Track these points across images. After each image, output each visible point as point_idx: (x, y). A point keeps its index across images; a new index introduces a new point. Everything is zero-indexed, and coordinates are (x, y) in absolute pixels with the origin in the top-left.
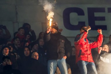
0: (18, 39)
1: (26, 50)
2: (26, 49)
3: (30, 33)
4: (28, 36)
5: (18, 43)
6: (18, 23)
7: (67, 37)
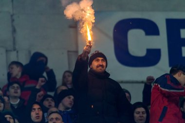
0: (16, 85)
1: (34, 109)
2: (36, 107)
3: (45, 74)
4: (40, 79)
5: (17, 93)
6: (17, 52)
7: (122, 82)
